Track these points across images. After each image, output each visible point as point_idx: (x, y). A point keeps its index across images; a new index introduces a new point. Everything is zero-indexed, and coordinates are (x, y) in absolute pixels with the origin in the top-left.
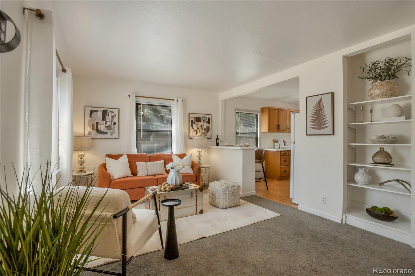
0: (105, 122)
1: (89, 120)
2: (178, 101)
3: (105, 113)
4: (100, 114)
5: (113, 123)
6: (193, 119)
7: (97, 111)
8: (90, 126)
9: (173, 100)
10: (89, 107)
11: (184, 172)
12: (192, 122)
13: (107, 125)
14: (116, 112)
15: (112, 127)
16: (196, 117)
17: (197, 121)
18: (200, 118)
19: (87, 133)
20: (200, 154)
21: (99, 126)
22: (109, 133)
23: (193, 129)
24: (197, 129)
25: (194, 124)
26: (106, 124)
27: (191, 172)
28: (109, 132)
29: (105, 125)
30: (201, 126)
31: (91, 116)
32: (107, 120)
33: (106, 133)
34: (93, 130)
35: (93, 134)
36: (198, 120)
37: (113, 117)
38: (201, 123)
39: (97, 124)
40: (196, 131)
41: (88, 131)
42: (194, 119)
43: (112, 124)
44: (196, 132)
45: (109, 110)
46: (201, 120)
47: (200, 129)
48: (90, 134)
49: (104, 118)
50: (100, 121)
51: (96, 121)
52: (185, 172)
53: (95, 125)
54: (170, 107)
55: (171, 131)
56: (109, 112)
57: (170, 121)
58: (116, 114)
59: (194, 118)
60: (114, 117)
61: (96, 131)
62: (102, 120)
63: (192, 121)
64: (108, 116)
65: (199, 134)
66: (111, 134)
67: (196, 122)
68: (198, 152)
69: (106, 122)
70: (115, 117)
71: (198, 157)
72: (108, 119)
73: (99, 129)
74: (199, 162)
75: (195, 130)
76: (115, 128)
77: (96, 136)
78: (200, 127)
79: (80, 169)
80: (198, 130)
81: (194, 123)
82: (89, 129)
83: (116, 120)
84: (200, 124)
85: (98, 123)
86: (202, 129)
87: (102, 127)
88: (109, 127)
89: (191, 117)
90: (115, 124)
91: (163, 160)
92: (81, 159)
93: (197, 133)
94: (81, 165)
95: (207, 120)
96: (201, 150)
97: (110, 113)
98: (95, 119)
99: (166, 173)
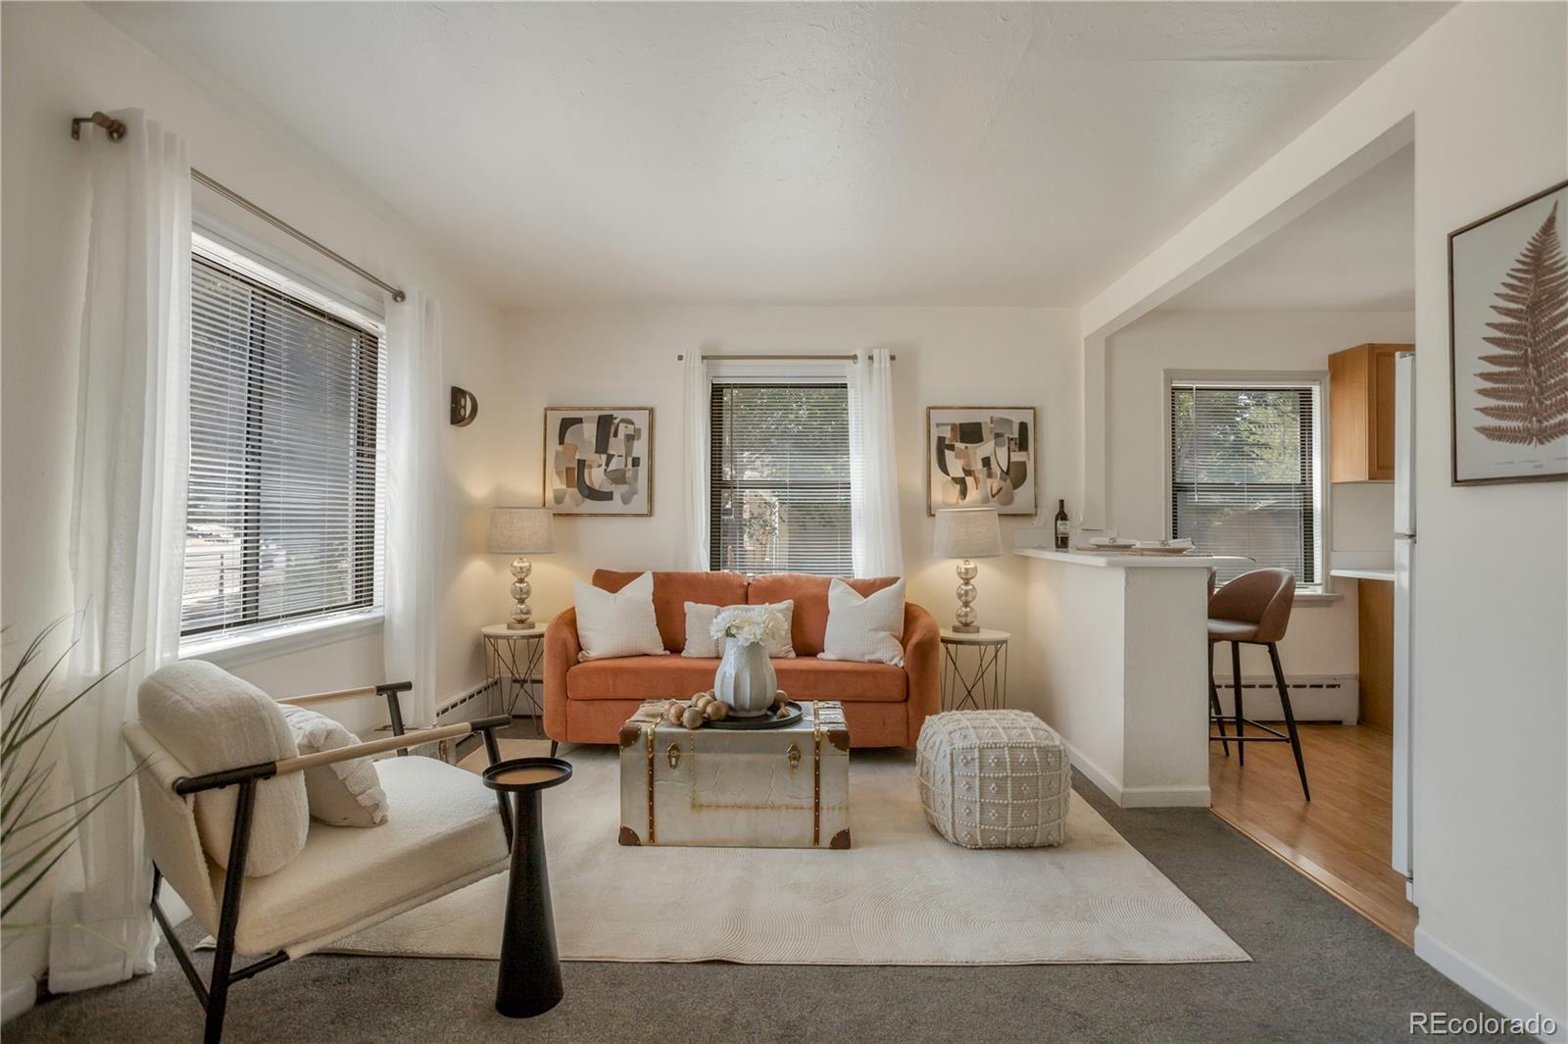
0: (604, 457)
1: (557, 452)
2: (871, 358)
3: (605, 424)
4: (590, 430)
5: (630, 460)
6: (947, 433)
7: (579, 421)
8: (558, 473)
9: (855, 357)
10: (557, 409)
11: (863, 654)
12: (943, 446)
13: (613, 466)
14: (641, 420)
15: (629, 474)
16: (958, 422)
17: (962, 441)
18: (978, 425)
19: (550, 495)
20: (967, 582)
21: (586, 471)
22: (617, 496)
23: (946, 472)
24: (963, 475)
25: (949, 454)
26: (607, 465)
27: (892, 659)
28: (618, 491)
29: (604, 467)
30: (986, 462)
31: (561, 442)
32: (611, 452)
33: (608, 496)
34: (568, 487)
35: (567, 499)
36: (971, 433)
37: (630, 438)
38: (985, 448)
39: (582, 464)
40: (961, 482)
41: (555, 491)
42: (952, 430)
43: (626, 466)
44: (958, 486)
45: (619, 415)
46: (985, 432)
47: (977, 475)
48: (559, 500)
49: (602, 446)
50: (588, 454)
51: (577, 457)
52: (867, 658)
53: (574, 469)
54: (844, 386)
55: (847, 486)
56: (616, 421)
57: (839, 441)
58: (639, 430)
59: (949, 427)
60: (633, 439)
61: (576, 490)
62: (596, 452)
63: (941, 440)
64: (616, 435)
65: (973, 494)
66: (626, 500)
67: (959, 445)
68: (959, 573)
69: (610, 458)
70: (639, 438)
71: (960, 596)
72: (617, 445)
73: (588, 483)
74: (963, 620)
75: (955, 480)
76: (636, 477)
77: (577, 505)
78: (978, 466)
79: (519, 617)
80: (969, 480)
81: (951, 448)
82: (556, 484)
83: (640, 448)
84: (978, 451)
85: (584, 461)
86: (990, 475)
87: (596, 477)
88: (618, 478)
89: (938, 425)
90: (636, 462)
91: (791, 601)
92: (521, 581)
93: (964, 493)
94: (521, 601)
95: (1016, 435)
96: (971, 565)
97: (622, 426)
98: (576, 448)
99: (793, 654)
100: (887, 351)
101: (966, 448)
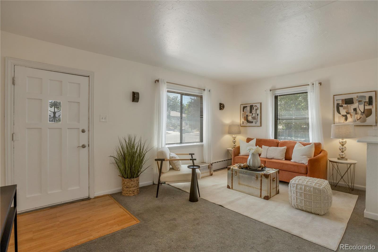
0: (251, 114)
1: (243, 113)
2: (313, 84)
3: (251, 107)
4: (248, 108)
5: (256, 114)
6: (340, 102)
7: (246, 107)
8: (243, 118)
9: (309, 85)
10: (242, 105)
12: (338, 106)
13: (253, 116)
14: (259, 106)
15: (256, 117)
16: (344, 98)
17: (345, 104)
18: (352, 99)
19: (241, 122)
20: (343, 145)
21: (248, 117)
22: (254, 122)
23: (340, 113)
24: (346, 114)
25: (341, 109)
26: (252, 116)
28: (254, 121)
29: (251, 116)
30: (355, 110)
31: (243, 111)
32: (253, 113)
33: (252, 122)
34: (245, 120)
35: (245, 123)
36: (349, 101)
37: (256, 110)
38: (355, 106)
39: (247, 115)
41: (242, 121)
42: (342, 101)
43: (256, 116)
44: (344, 117)
45: (254, 105)
46: (354, 101)
47: (351, 114)
48: (243, 123)
49: (251, 112)
50: (248, 114)
51: (246, 114)
53: (246, 117)
54: (307, 92)
55: (308, 118)
56: (254, 106)
57: (306, 108)
58: (258, 108)
59: (341, 100)
60: (257, 110)
61: (246, 121)
62: (250, 113)
63: (338, 104)
64: (253, 109)
65: (350, 119)
66: (256, 123)
67: (344, 105)
68: (340, 143)
69: (252, 114)
70: (258, 110)
71: (340, 149)
72: (254, 111)
73: (248, 120)
74: (341, 156)
75: (343, 116)
76: (258, 118)
77: (246, 124)
78: (352, 111)
79: (234, 146)
80: (348, 116)
81: (342, 106)
82: (243, 120)
83: (258, 112)
84: (351, 106)
85: (248, 115)
86: (356, 114)
87: (250, 118)
88: (254, 118)
89: (337, 100)
90: (258, 115)
91: (286, 147)
92: (234, 139)
93: (346, 119)
94: (234, 143)
95: (367, 101)
96: (345, 140)
97: (255, 107)
98: (246, 113)
99: (284, 159)
100: (317, 82)
101: (347, 106)
